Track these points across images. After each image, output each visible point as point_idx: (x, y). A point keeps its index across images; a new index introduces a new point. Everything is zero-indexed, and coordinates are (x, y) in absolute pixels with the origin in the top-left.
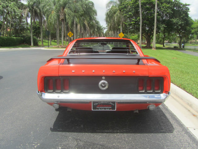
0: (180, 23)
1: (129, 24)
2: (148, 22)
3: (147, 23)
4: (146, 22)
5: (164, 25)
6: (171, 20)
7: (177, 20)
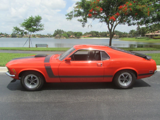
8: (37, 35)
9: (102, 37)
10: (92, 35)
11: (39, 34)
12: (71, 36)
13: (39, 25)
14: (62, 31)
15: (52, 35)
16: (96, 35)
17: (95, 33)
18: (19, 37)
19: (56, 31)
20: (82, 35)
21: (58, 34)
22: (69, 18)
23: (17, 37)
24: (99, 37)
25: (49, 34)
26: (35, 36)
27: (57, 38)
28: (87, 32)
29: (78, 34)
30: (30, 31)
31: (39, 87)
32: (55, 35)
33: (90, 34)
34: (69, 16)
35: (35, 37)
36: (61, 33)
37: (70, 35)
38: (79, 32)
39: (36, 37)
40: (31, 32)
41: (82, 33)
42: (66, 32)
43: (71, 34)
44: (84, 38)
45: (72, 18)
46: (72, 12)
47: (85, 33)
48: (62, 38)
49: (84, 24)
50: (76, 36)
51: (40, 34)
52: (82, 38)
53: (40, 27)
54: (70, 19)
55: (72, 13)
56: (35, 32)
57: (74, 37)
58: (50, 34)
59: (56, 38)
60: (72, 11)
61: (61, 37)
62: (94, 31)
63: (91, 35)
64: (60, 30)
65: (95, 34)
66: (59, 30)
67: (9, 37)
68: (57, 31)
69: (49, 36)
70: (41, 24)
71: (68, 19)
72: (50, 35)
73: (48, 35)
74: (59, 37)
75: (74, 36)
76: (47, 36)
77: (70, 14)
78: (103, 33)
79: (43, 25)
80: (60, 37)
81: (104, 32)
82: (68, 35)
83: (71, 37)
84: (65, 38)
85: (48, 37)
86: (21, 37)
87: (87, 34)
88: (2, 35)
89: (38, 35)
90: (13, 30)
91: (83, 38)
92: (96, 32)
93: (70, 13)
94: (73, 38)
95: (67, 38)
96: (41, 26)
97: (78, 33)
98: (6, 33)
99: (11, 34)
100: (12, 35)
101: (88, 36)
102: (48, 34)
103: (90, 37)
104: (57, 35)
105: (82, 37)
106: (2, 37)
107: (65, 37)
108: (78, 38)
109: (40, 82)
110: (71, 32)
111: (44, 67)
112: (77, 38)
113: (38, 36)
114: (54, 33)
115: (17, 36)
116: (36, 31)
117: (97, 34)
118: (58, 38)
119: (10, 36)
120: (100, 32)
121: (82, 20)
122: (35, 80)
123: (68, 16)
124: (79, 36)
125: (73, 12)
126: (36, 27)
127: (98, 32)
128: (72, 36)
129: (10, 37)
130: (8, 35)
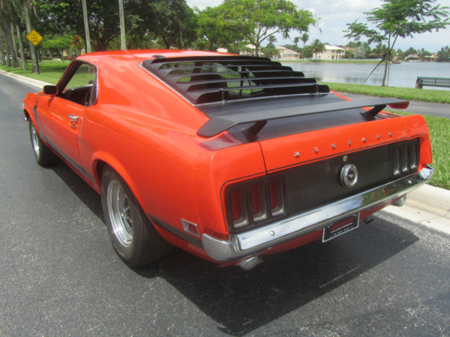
0: (169, 13)
1: (52, 8)
2: (102, 7)
3: (99, 9)
4: (98, 7)
5: (137, 17)
6: (150, 5)
7: (163, 5)
13: (430, 9)
67: (429, 60)
70: (438, 6)
88: (413, 54)
90: (346, 32)
98: (423, 49)
99: (436, 52)
100: (440, 53)
106: (411, 61)
119: (432, 56)
126: (418, 18)
129: (433, 59)
130: (429, 54)
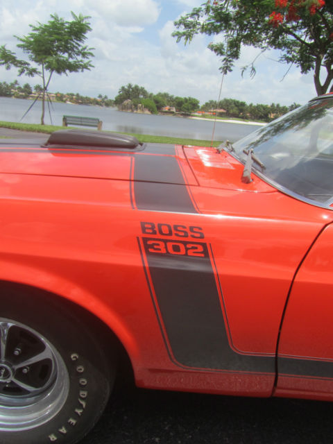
8: (68, 94)
9: (253, 120)
10: (225, 111)
11: (75, 93)
12: (166, 109)
14: (142, 89)
15: (111, 101)
16: (237, 112)
17: (236, 106)
18: (17, 97)
19: (123, 88)
20: (198, 107)
21: (129, 98)
22: (184, 34)
23: (13, 98)
24: (244, 118)
25: (103, 96)
26: (64, 99)
27: (124, 108)
28: (211, 102)
29: (185, 105)
30: (47, 68)
31: (63, 430)
32: (119, 101)
33: (221, 108)
34: (187, 26)
35: (62, 101)
36: (137, 97)
37: (164, 106)
38: (190, 98)
39: (65, 102)
40: (52, 70)
41: (198, 102)
42: (152, 94)
43: (165, 102)
44: (204, 116)
45: (195, 35)
46: (196, 13)
47: (207, 104)
48: (139, 111)
49: (230, 61)
50: (180, 110)
51: (78, 95)
52: (197, 117)
53: (80, 58)
54: (187, 39)
55: (196, 17)
56: (64, 71)
57: (173, 113)
58: (106, 97)
59: (122, 109)
60: (198, 7)
61: (137, 109)
62: (233, 99)
63: (222, 111)
64: (136, 87)
65: (235, 110)
66: (133, 86)
68: (126, 88)
69: (103, 101)
70: (87, 47)
71: (178, 35)
72: (106, 100)
73: (99, 99)
74: (131, 108)
75: (174, 110)
76: (96, 102)
77: (190, 19)
78: (258, 107)
79: (91, 51)
80: (133, 106)
81: (262, 106)
82: (158, 104)
83: (166, 112)
84: (147, 112)
85: (101, 105)
86: (24, 97)
87: (213, 106)
89: (72, 95)
91: (200, 117)
92: (238, 102)
93: (192, 15)
94: (171, 115)
95: (152, 112)
96: (84, 55)
97: (186, 100)
101: (213, 112)
102: (100, 96)
103: (221, 115)
104: (126, 102)
105: (196, 114)
107: (149, 110)
108: (186, 115)
109: (83, 394)
110: (166, 95)
111: (135, 259)
112: (182, 114)
113: (71, 100)
114: (118, 94)
115: (13, 95)
116: (67, 71)
117: (241, 110)
118: (130, 111)
120: (251, 105)
121: (222, 45)
122: (33, 366)
123: (183, 27)
124: (188, 109)
125: (200, 14)
126: (70, 56)
127: (243, 104)
128: (169, 110)
